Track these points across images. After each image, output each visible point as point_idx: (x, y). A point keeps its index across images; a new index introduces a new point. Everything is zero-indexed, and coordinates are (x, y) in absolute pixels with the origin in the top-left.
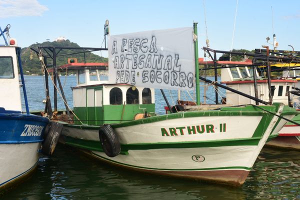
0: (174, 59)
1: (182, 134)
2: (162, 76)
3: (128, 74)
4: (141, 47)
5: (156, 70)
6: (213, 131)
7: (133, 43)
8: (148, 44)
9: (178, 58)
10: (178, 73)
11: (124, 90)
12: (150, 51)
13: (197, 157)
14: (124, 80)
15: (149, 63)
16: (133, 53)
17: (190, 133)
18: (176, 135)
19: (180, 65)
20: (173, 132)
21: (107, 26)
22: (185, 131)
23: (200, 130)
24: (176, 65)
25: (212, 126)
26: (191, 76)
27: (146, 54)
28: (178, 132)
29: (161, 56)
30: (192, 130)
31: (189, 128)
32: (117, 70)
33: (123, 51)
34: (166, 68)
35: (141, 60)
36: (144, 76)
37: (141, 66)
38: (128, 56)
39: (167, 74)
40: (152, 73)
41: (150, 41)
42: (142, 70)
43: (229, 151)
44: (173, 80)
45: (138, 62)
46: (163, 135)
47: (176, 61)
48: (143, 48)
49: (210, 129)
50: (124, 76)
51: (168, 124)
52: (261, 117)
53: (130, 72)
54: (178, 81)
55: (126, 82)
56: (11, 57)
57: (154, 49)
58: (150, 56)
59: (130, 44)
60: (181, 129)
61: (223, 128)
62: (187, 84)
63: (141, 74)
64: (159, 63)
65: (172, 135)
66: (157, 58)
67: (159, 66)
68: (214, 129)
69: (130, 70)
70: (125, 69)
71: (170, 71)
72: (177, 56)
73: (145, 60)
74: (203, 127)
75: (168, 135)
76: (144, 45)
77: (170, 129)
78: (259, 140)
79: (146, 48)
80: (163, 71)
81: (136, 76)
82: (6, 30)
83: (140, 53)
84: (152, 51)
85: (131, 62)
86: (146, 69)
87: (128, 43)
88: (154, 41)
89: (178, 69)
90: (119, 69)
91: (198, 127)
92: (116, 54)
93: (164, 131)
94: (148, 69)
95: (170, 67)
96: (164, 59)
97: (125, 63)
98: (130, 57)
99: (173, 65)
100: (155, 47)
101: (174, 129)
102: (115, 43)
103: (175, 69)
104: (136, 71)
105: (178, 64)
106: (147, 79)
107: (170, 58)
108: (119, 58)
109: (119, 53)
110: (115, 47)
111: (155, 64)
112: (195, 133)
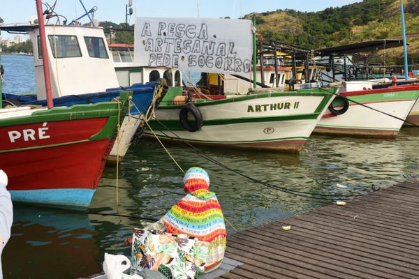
0: (228, 47)
1: (265, 110)
2: (214, 61)
3: (168, 57)
4: (185, 32)
5: (206, 56)
6: (289, 108)
7: (175, 28)
8: (197, 31)
9: (233, 46)
10: (233, 60)
11: (161, 72)
12: (198, 38)
13: (268, 129)
14: (161, 62)
15: (198, 48)
16: (175, 37)
17: (271, 109)
18: (260, 111)
19: (236, 53)
20: (258, 108)
21: (130, 6)
22: (268, 108)
23: (279, 107)
24: (231, 53)
25: (289, 104)
26: (247, 62)
27: (193, 40)
28: (262, 108)
29: (212, 42)
30: (273, 107)
31: (271, 105)
32: (149, 53)
33: (160, 34)
34: (218, 54)
35: (187, 45)
36: (191, 60)
37: (186, 51)
39: (220, 59)
40: (202, 58)
41: (199, 28)
42: (189, 55)
44: (226, 65)
45: (182, 46)
46: (249, 111)
47: (231, 48)
48: (188, 33)
49: (287, 106)
50: (162, 59)
51: (254, 103)
52: (323, 97)
53: (171, 56)
54: (232, 66)
55: (165, 65)
56: (102, 39)
57: (204, 36)
58: (197, 42)
59: (170, 29)
60: (265, 106)
61: (296, 105)
62: (243, 69)
63: (186, 58)
64: (207, 47)
65: (257, 111)
66: (208, 44)
67: (210, 52)
68: (290, 107)
69: (171, 53)
70: (163, 52)
71: (223, 57)
72: (232, 44)
73: (192, 45)
74: (282, 104)
75: (253, 111)
76: (191, 31)
77: (256, 106)
78: (318, 115)
79: (193, 35)
80: (215, 57)
81: (180, 62)
82: (92, 11)
83: (184, 38)
84: (201, 37)
85: (172, 47)
86: (192, 54)
87: (167, 27)
88: (204, 28)
89: (233, 56)
90: (154, 52)
91: (279, 104)
92: (149, 37)
93: (250, 108)
94: (195, 54)
95: (223, 54)
96: (216, 46)
97: (164, 46)
98: (171, 41)
99: (227, 52)
100: (205, 34)
101: (260, 106)
102: (146, 26)
103: (230, 55)
104: (180, 55)
105: (233, 52)
106: (194, 64)
107: (224, 45)
108: (155, 41)
109: (155, 36)
110: (148, 30)
111: (205, 49)
112: (275, 109)
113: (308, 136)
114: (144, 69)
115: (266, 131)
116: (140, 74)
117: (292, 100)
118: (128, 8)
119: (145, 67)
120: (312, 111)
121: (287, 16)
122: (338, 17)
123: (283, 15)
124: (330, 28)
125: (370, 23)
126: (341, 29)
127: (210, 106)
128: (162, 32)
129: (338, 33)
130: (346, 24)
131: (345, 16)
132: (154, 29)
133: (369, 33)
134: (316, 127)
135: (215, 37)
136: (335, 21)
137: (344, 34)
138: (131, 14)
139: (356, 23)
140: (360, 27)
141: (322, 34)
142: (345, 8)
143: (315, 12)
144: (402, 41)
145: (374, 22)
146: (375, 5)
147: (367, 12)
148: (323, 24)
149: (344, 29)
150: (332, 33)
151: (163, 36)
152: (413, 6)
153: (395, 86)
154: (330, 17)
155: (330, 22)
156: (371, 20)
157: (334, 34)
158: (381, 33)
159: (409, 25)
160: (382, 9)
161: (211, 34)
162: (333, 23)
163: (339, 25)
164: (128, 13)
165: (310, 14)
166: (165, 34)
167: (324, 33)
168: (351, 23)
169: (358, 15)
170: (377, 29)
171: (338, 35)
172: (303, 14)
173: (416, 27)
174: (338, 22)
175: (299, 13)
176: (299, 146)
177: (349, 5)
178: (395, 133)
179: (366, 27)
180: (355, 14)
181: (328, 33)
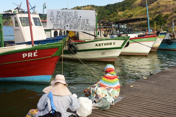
0: (86, 21)
1: (102, 45)
2: (80, 27)
4: (68, 16)
5: (77, 25)
7: (64, 14)
8: (73, 15)
10: (88, 26)
11: (58, 31)
12: (74, 17)
13: (103, 53)
14: (59, 27)
15: (74, 22)
16: (64, 17)
19: (89, 23)
20: (100, 45)
21: (45, 5)
22: (104, 45)
25: (112, 43)
26: (94, 27)
27: (72, 19)
28: (101, 45)
29: (79, 19)
30: (105, 44)
32: (53, 24)
33: (57, 16)
34: (82, 24)
35: (69, 20)
36: (71, 26)
37: (68, 23)
38: (60, 19)
39: (83, 26)
40: (75, 25)
41: (74, 14)
42: (70, 24)
43: (113, 51)
44: (85, 28)
45: (67, 21)
46: (96, 46)
48: (69, 16)
49: (111, 44)
50: (59, 26)
51: (98, 43)
52: (124, 40)
53: (63, 25)
54: (88, 29)
55: (60, 28)
56: (39, 18)
58: (73, 19)
59: (62, 14)
60: (102, 44)
61: (114, 43)
62: (92, 30)
63: (69, 26)
64: (77, 21)
65: (99, 46)
66: (78, 20)
67: (78, 23)
68: (112, 44)
69: (62, 24)
72: (88, 20)
73: (71, 20)
75: (97, 46)
76: (71, 15)
77: (99, 44)
78: (122, 47)
79: (72, 16)
80: (81, 25)
81: (66, 27)
82: (34, 7)
83: (68, 18)
84: (75, 17)
85: (63, 22)
88: (76, 14)
89: (88, 25)
90: (55, 23)
91: (108, 43)
92: (53, 17)
93: (96, 45)
94: (73, 24)
95: (84, 24)
96: (81, 21)
97: (59, 21)
98: (62, 19)
99: (85, 23)
100: (77, 16)
101: (100, 44)
102: (52, 13)
103: (87, 24)
104: (66, 25)
105: (88, 23)
106: (72, 28)
107: (84, 20)
108: (55, 19)
109: (55, 17)
110: (52, 14)
111: (76, 22)
112: (106, 45)
113: (118, 56)
114: (52, 30)
115: (102, 54)
116: (50, 32)
117: (112, 41)
118: (44, 6)
119: (52, 29)
120: (120, 46)
121: (92, 8)
122: (112, 8)
123: (90, 7)
124: (109, 12)
125: (125, 10)
126: (114, 13)
127: (80, 44)
128: (59, 15)
129: (113, 14)
130: (116, 11)
131: (115, 8)
132: (55, 14)
133: (125, 14)
134: (121, 53)
135: (80, 17)
136: (111, 10)
137: (115, 15)
138: (45, 8)
139: (120, 11)
140: (121, 12)
141: (106, 15)
142: (115, 4)
143: (103, 6)
144: (147, 18)
145: (127, 10)
146: (127, 3)
147: (124, 6)
148: (106, 11)
149: (115, 13)
150: (110, 15)
151: (59, 17)
152: (143, 4)
153: (147, 36)
154: (109, 8)
155: (109, 10)
156: (126, 9)
157: (111, 15)
158: (130, 14)
159: (141, 11)
160: (130, 5)
161: (79, 16)
162: (110, 11)
163: (113, 11)
164: (44, 8)
165: (101, 7)
166: (60, 16)
167: (107, 15)
168: (118, 11)
169: (121, 7)
170: (128, 13)
171: (113, 15)
172: (98, 7)
173: (144, 12)
174: (113, 10)
175: (96, 6)
176: (115, 60)
177: (117, 3)
178: (147, 54)
179: (124, 12)
180: (119, 7)
181: (108, 15)
